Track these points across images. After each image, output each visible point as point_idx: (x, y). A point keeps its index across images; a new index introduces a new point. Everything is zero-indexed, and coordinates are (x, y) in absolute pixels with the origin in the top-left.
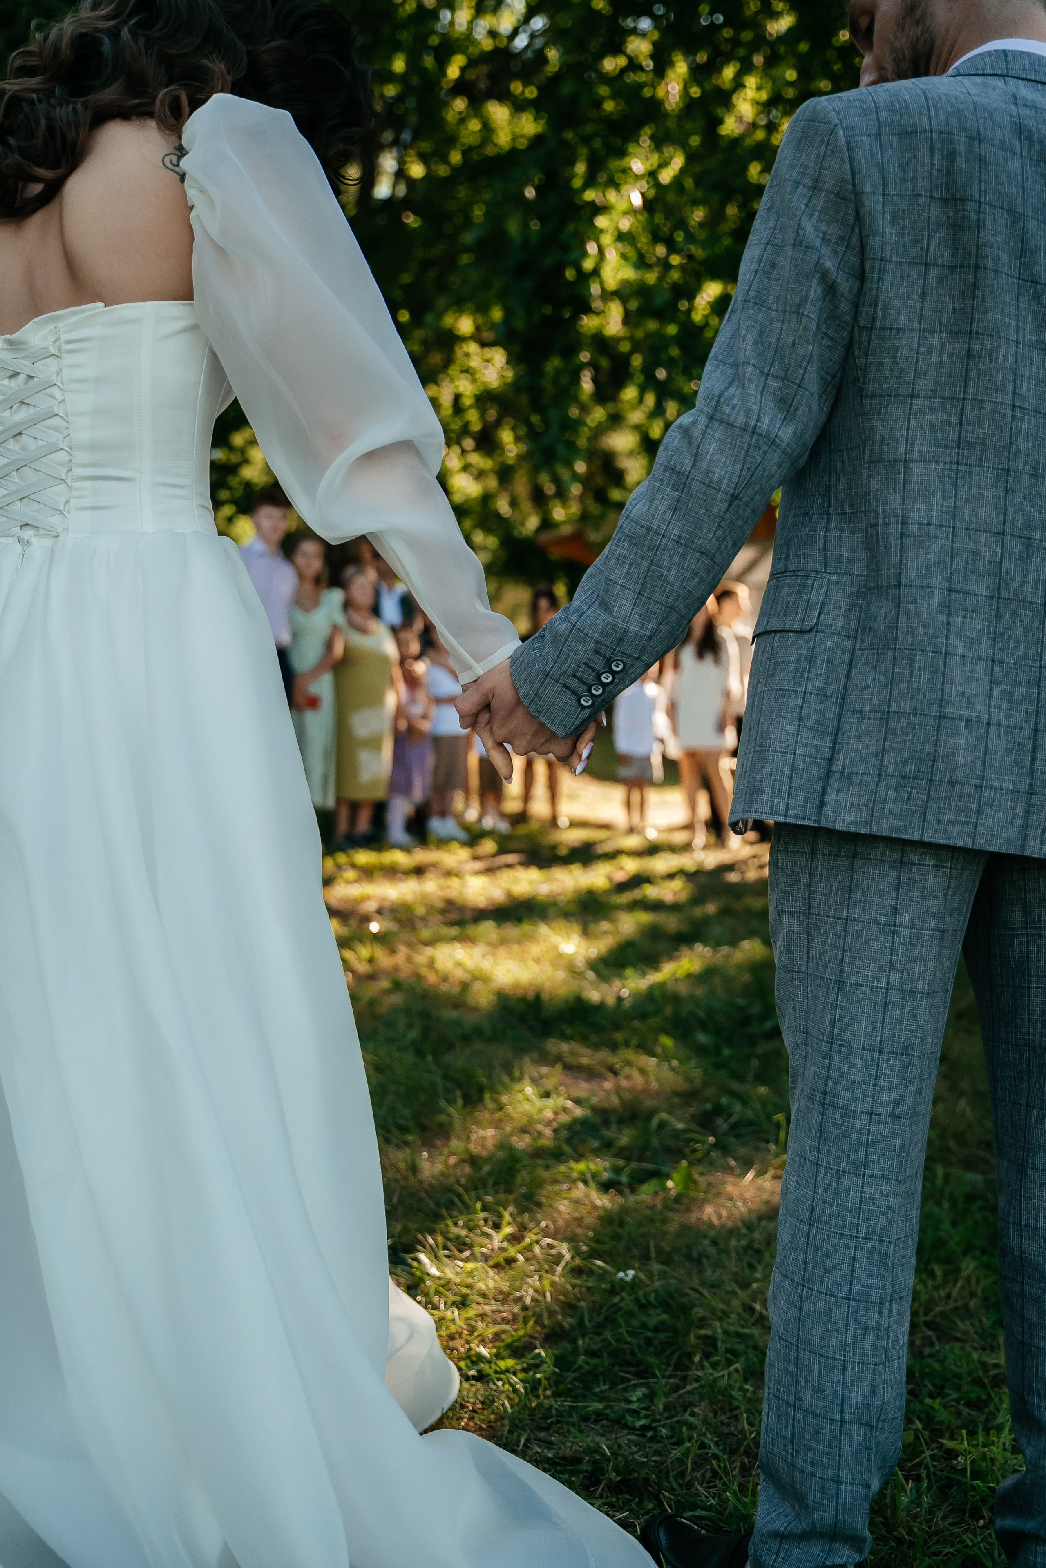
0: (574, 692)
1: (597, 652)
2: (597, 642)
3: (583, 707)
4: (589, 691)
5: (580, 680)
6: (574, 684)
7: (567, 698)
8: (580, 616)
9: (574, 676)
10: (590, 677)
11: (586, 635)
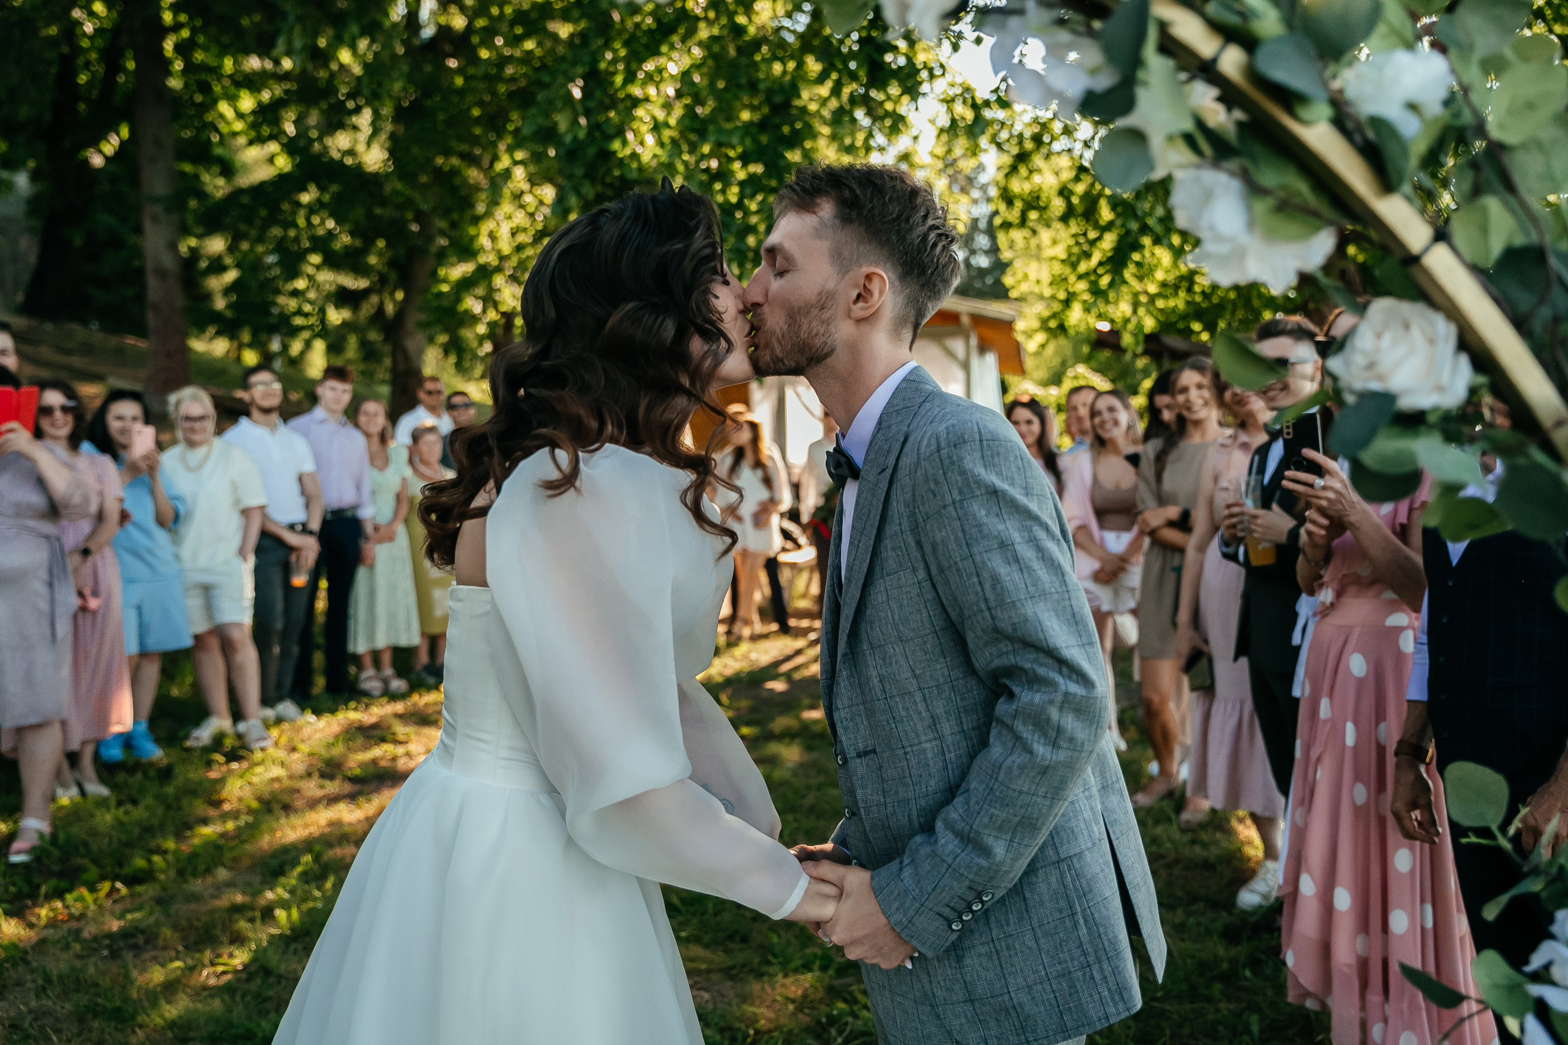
0: (946, 919)
1: (970, 888)
2: (971, 881)
3: (953, 931)
4: (960, 917)
5: (953, 909)
6: (947, 912)
7: (939, 923)
8: (955, 859)
9: (948, 906)
10: (962, 906)
11: (962, 875)
